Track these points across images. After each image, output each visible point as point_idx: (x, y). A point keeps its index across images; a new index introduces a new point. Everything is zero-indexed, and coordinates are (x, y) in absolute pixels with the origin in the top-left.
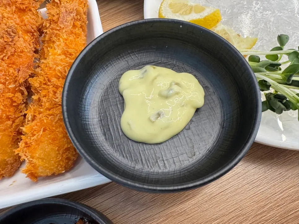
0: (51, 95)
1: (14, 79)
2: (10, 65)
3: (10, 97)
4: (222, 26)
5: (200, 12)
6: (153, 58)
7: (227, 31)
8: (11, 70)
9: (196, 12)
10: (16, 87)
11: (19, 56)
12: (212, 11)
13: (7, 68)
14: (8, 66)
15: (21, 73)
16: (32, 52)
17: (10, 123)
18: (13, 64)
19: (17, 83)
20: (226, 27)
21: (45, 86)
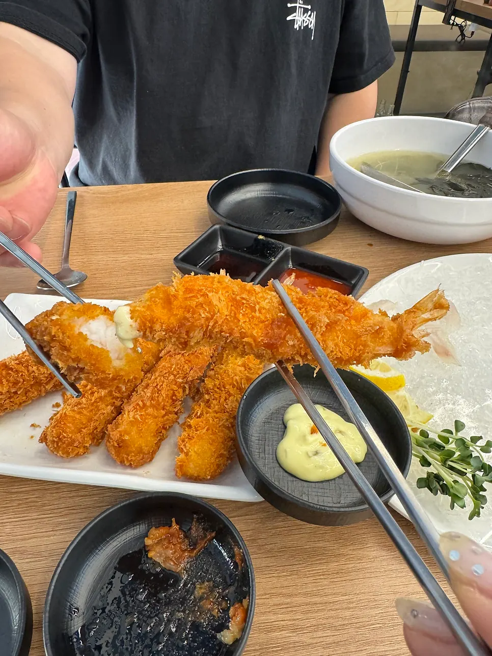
0: (222, 400)
1: (185, 375)
2: (187, 362)
3: (174, 389)
4: (404, 392)
5: (384, 371)
6: (325, 400)
7: (407, 399)
8: (186, 367)
9: (380, 370)
10: (182, 383)
11: (197, 357)
12: (397, 375)
13: (183, 363)
14: (185, 362)
15: (192, 372)
16: (209, 357)
17: (163, 412)
18: (189, 361)
19: (185, 379)
20: (407, 395)
21: (218, 390)
